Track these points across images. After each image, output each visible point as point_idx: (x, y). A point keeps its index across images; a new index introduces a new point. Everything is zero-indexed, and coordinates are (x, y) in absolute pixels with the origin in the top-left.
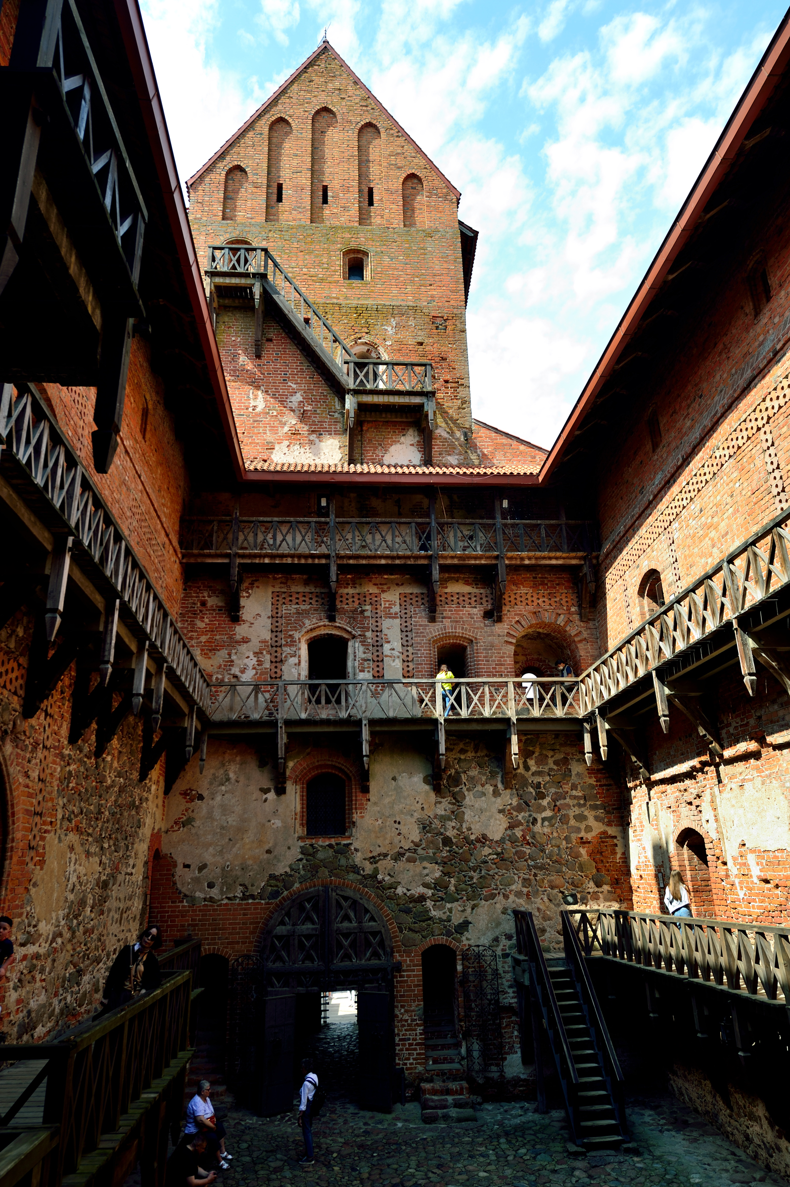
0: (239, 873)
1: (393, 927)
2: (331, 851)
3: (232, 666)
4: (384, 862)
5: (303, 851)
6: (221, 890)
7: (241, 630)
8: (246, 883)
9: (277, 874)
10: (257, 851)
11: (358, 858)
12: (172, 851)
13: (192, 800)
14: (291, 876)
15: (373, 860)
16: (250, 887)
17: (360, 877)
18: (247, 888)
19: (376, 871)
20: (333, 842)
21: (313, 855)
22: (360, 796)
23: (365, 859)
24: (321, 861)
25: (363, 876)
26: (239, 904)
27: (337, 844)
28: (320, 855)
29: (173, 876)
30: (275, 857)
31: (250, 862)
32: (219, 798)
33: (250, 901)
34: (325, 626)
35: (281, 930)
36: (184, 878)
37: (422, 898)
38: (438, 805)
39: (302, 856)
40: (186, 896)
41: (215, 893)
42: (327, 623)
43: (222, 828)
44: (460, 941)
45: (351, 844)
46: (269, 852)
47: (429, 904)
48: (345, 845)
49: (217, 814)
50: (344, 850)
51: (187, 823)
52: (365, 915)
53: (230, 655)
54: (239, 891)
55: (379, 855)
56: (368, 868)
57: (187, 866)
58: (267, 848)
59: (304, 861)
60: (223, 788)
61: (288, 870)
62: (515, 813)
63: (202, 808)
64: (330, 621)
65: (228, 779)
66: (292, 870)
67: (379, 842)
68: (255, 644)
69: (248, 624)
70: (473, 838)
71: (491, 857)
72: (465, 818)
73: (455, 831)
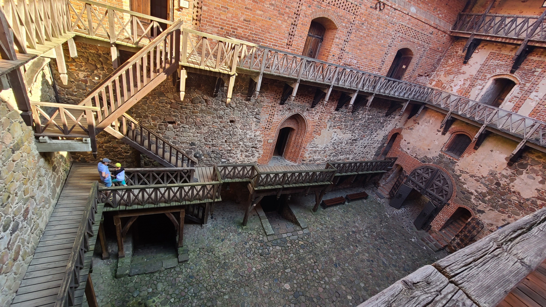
0: (417, 150)
1: (454, 194)
2: (449, 160)
3: (452, 82)
4: (466, 175)
5: (440, 155)
6: (411, 152)
7: (465, 68)
9: (428, 157)
10: (426, 147)
11: (456, 168)
12: (404, 134)
13: (416, 123)
14: (432, 160)
15: (462, 172)
16: (418, 155)
17: (453, 173)
19: (460, 175)
20: (452, 158)
21: (442, 158)
22: (472, 149)
23: (459, 170)
24: (444, 161)
25: (455, 174)
26: (413, 158)
27: (452, 160)
28: (444, 159)
29: (401, 141)
30: (430, 152)
31: (422, 149)
32: (423, 126)
33: (416, 159)
34: (507, 74)
35: (419, 171)
36: (403, 143)
37: (472, 194)
38: (505, 170)
40: (401, 148)
41: (408, 151)
42: (508, 73)
43: (420, 135)
44: (476, 214)
45: (457, 162)
46: (429, 149)
47: (473, 197)
48: (455, 161)
49: (420, 131)
50: (454, 163)
51: (412, 129)
52: (446, 184)
53: (454, 77)
54: (415, 155)
55: (465, 172)
56: (458, 173)
57: (405, 140)
59: (438, 158)
60: (426, 124)
61: (432, 158)
63: (417, 127)
64: (510, 73)
65: (429, 122)
67: (468, 167)
68: (466, 76)
69: (469, 66)
70: (512, 190)
71: (515, 201)
72: (515, 182)
73: (505, 183)
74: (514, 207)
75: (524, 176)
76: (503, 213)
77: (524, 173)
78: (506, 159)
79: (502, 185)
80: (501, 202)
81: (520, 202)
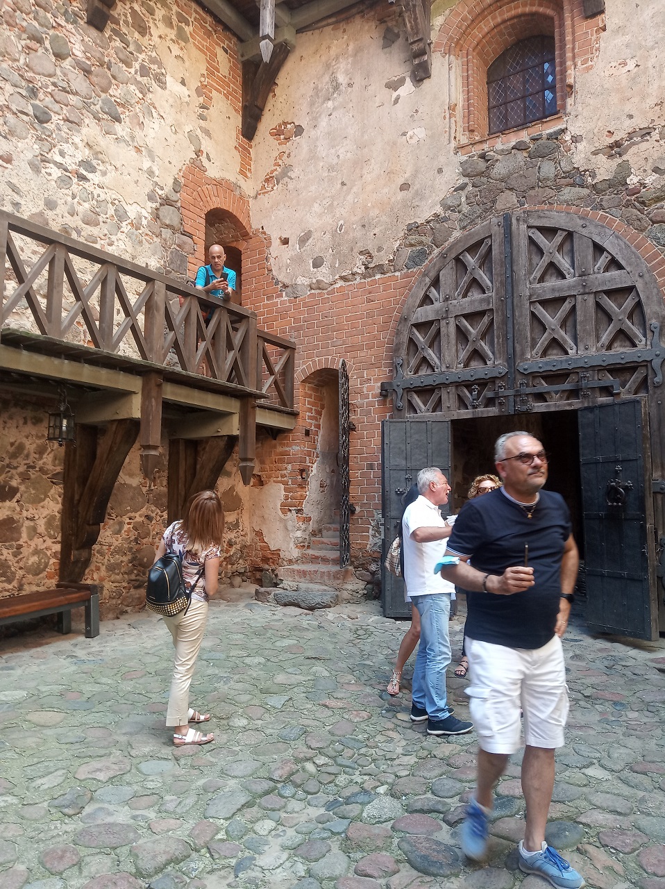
0: (358, 234)
2: (521, 156)
4: (644, 146)
5: (467, 170)
6: (333, 266)
8: (370, 248)
9: (420, 221)
10: (386, 190)
11: (580, 156)
12: (264, 223)
14: (446, 219)
15: (616, 149)
16: (374, 253)
17: (585, 191)
18: (371, 257)
19: (624, 170)
20: (524, 136)
21: (486, 172)
22: (583, 27)
23: (595, 153)
24: (502, 180)
25: (594, 186)
26: (361, 285)
27: (534, 140)
28: (500, 169)
29: (267, 259)
30: (417, 193)
31: (374, 213)
32: (323, 123)
33: (378, 276)
35: (425, 313)
36: (281, 261)
39: (466, 180)
40: (285, 286)
41: (324, 274)
43: (331, 168)
45: (563, 131)
46: (405, 187)
48: (550, 137)
49: (322, 151)
50: (550, 148)
51: (283, 175)
52: (595, 260)
54: (359, 263)
55: (631, 135)
56: (605, 168)
57: (285, 242)
58: (401, 181)
59: (470, 188)
60: (330, 104)
61: (438, 209)
63: (301, 147)
65: (337, 87)
66: (447, 208)
67: (629, 108)
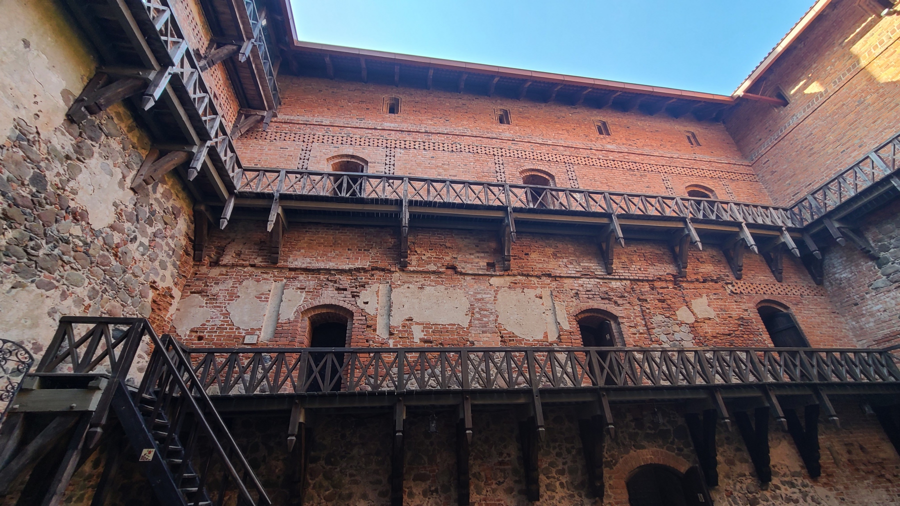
38: (58, 133)
62: (124, 217)
70: (72, 204)
71: (77, 241)
72: (80, 177)
73: (57, 179)
74: (72, 260)
75: (95, 162)
76: (49, 286)
77: (96, 155)
78: (65, 93)
79: (49, 187)
80: (45, 249)
81: (85, 244)
